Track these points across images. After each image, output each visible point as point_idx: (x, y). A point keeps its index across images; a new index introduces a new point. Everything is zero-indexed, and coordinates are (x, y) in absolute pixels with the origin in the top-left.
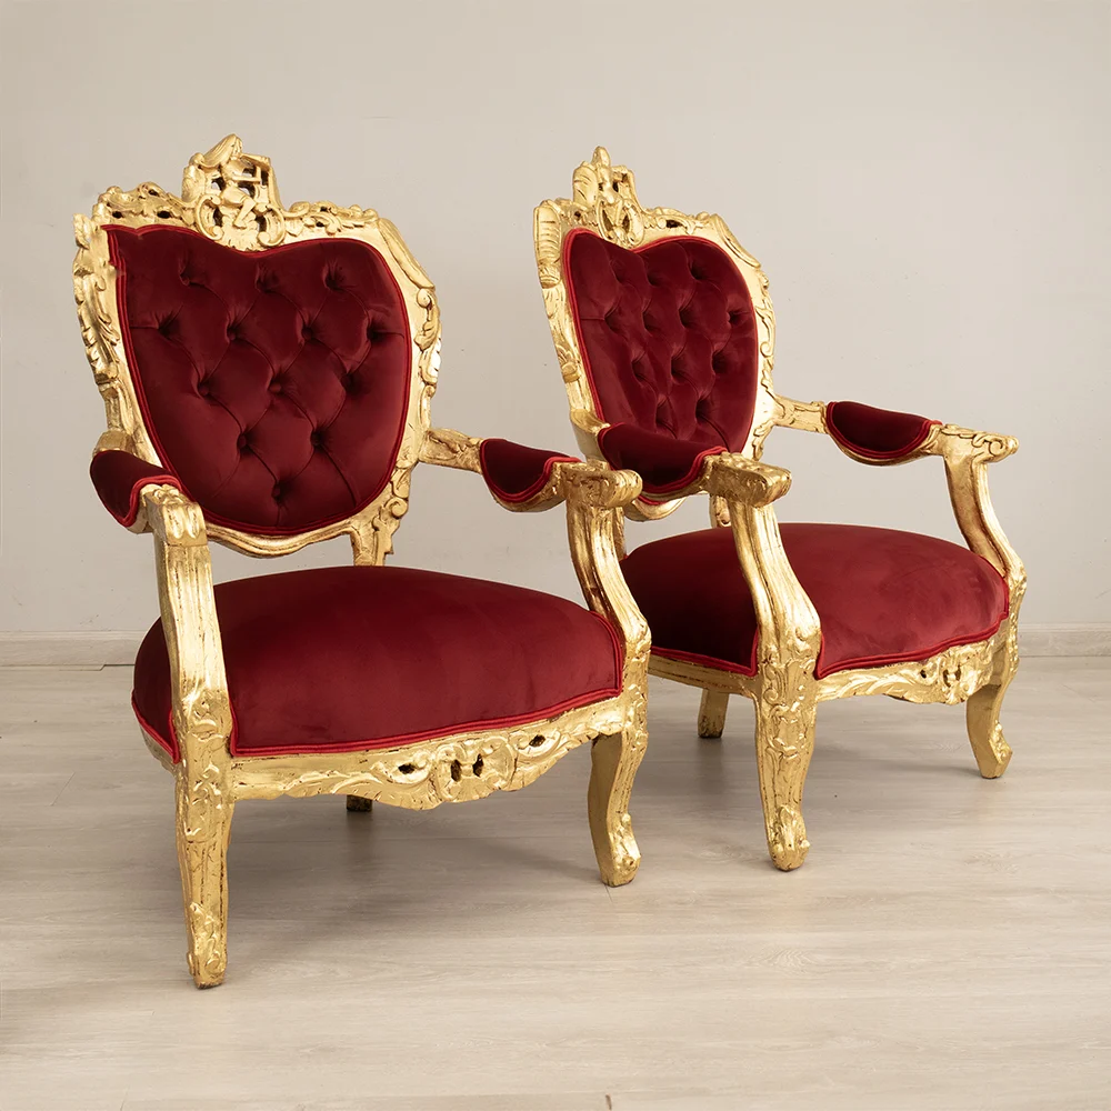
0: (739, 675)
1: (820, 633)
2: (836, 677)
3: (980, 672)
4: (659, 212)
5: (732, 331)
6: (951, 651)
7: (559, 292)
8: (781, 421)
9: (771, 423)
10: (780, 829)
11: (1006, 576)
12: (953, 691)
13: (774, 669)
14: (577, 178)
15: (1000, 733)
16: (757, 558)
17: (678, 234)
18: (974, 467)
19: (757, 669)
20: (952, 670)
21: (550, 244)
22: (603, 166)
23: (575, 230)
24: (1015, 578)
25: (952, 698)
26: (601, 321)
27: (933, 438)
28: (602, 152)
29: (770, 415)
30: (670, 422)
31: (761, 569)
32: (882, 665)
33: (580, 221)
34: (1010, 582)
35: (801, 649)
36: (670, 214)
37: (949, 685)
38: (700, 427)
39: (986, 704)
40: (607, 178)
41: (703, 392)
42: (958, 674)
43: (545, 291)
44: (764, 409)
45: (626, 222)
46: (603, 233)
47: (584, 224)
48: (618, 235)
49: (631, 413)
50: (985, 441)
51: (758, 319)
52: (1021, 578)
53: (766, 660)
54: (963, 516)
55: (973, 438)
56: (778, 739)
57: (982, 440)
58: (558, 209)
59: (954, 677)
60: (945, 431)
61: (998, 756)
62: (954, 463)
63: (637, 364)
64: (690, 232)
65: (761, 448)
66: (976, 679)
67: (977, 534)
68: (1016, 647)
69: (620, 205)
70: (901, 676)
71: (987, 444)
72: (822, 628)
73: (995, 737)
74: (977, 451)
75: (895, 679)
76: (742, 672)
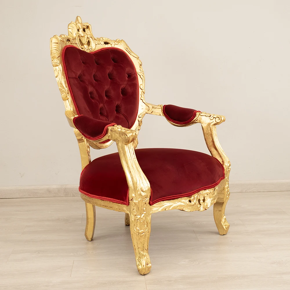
0: (124, 205)
1: (150, 189)
2: (158, 204)
3: (212, 199)
4: (101, 39)
5: (128, 81)
6: (201, 192)
7: (60, 68)
8: (148, 112)
9: (145, 113)
10: (140, 260)
11: (223, 164)
12: (202, 206)
13: (134, 203)
14: (69, 27)
15: (225, 219)
16: (127, 163)
17: (109, 47)
18: (211, 127)
19: (129, 203)
20: (202, 199)
21: (56, 51)
22: (80, 23)
23: (67, 46)
24: (226, 165)
25: (202, 209)
26: (76, 78)
27: (198, 117)
28: (79, 18)
29: (144, 110)
30: (105, 114)
31: (128, 167)
32: (175, 199)
33: (70, 43)
34: (224, 166)
35: (143, 195)
36: (105, 40)
37: (200, 204)
38: (117, 115)
39: (220, 209)
40: (81, 27)
41: (117, 103)
42: (204, 200)
43: (54, 68)
44: (142, 108)
45: (89, 43)
46: (79, 47)
47: (71, 43)
48: (86, 47)
49: (89, 111)
50: (214, 118)
51: (139, 76)
52: (229, 165)
53: (131, 200)
54: (208, 144)
55: (210, 117)
56: (137, 228)
57: (213, 117)
58: (60, 38)
59: (202, 201)
60: (201, 114)
61: (224, 227)
62: (204, 125)
63: (91, 93)
64: (113, 46)
65: (141, 122)
66: (210, 201)
67: (213, 150)
68: (229, 189)
69: (86, 37)
70: (182, 202)
71: (214, 119)
72: (151, 187)
73: (223, 220)
74: (212, 121)
75: (179, 203)
76: (124, 204)
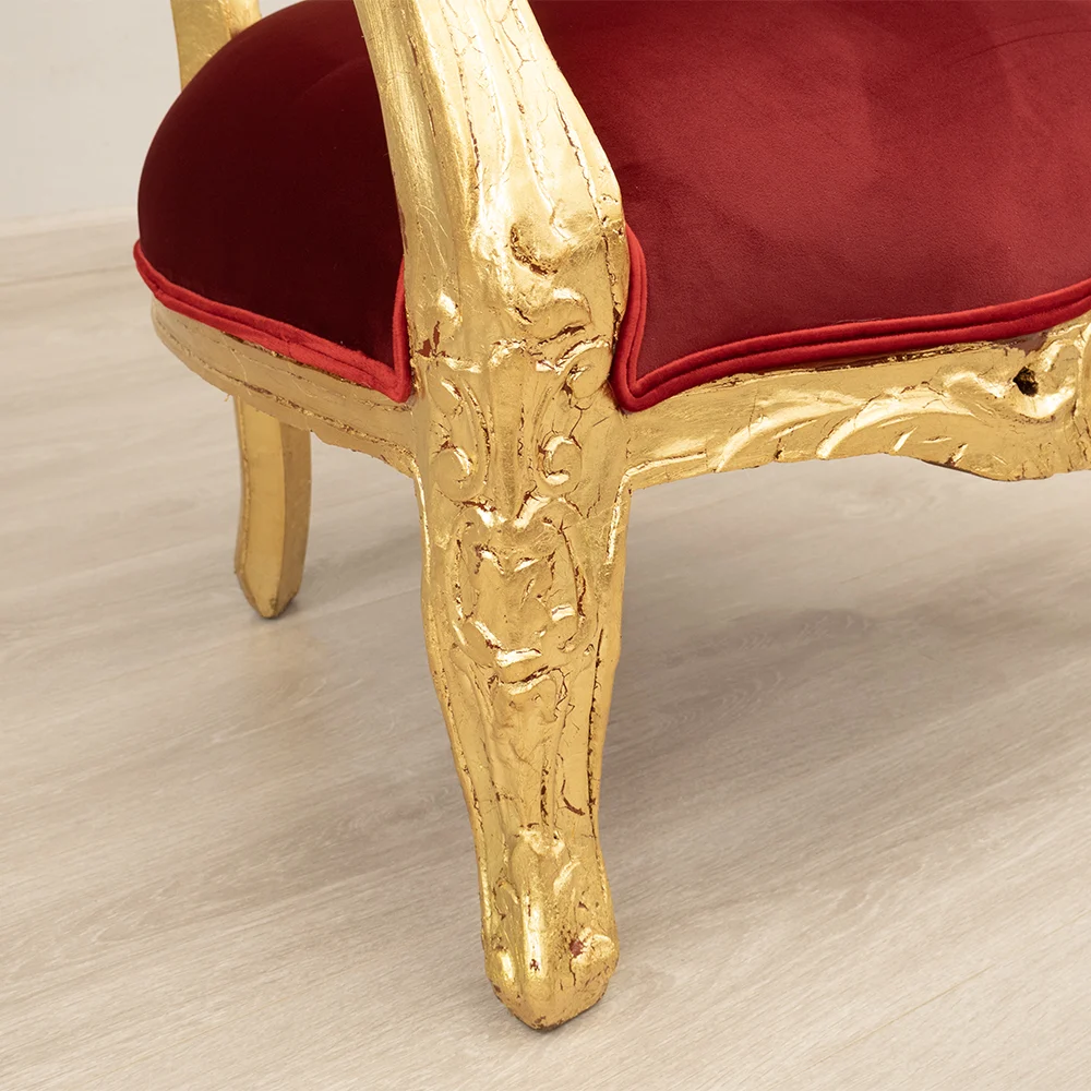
70: (947, 390)
75: (919, 401)
76: (375, 385)
